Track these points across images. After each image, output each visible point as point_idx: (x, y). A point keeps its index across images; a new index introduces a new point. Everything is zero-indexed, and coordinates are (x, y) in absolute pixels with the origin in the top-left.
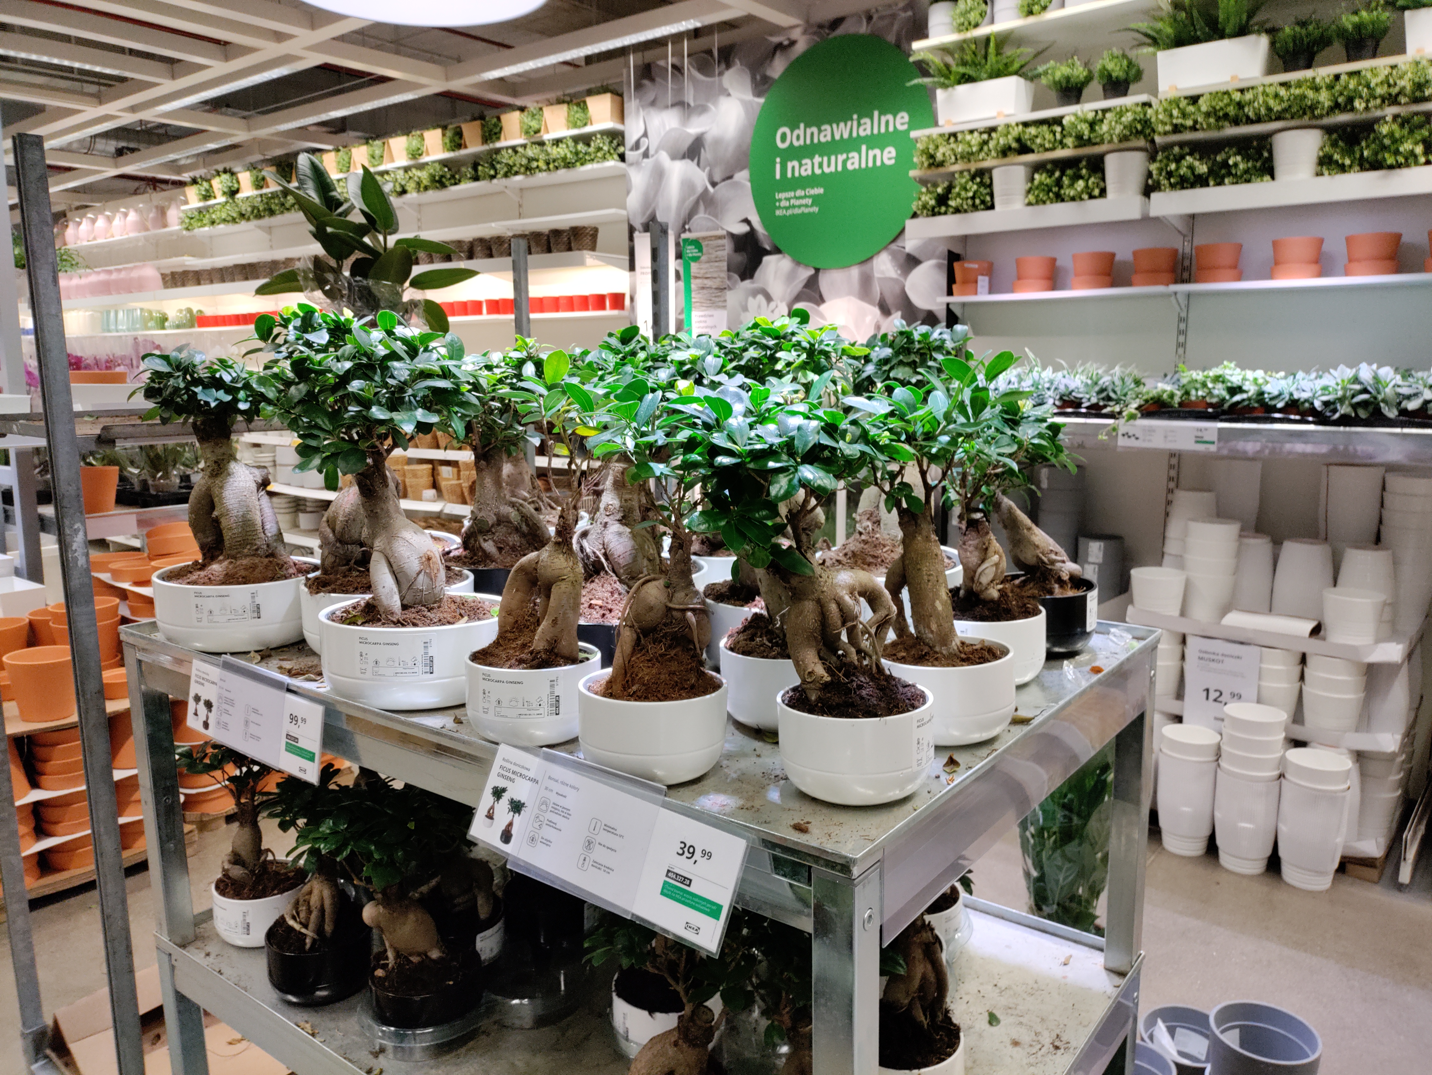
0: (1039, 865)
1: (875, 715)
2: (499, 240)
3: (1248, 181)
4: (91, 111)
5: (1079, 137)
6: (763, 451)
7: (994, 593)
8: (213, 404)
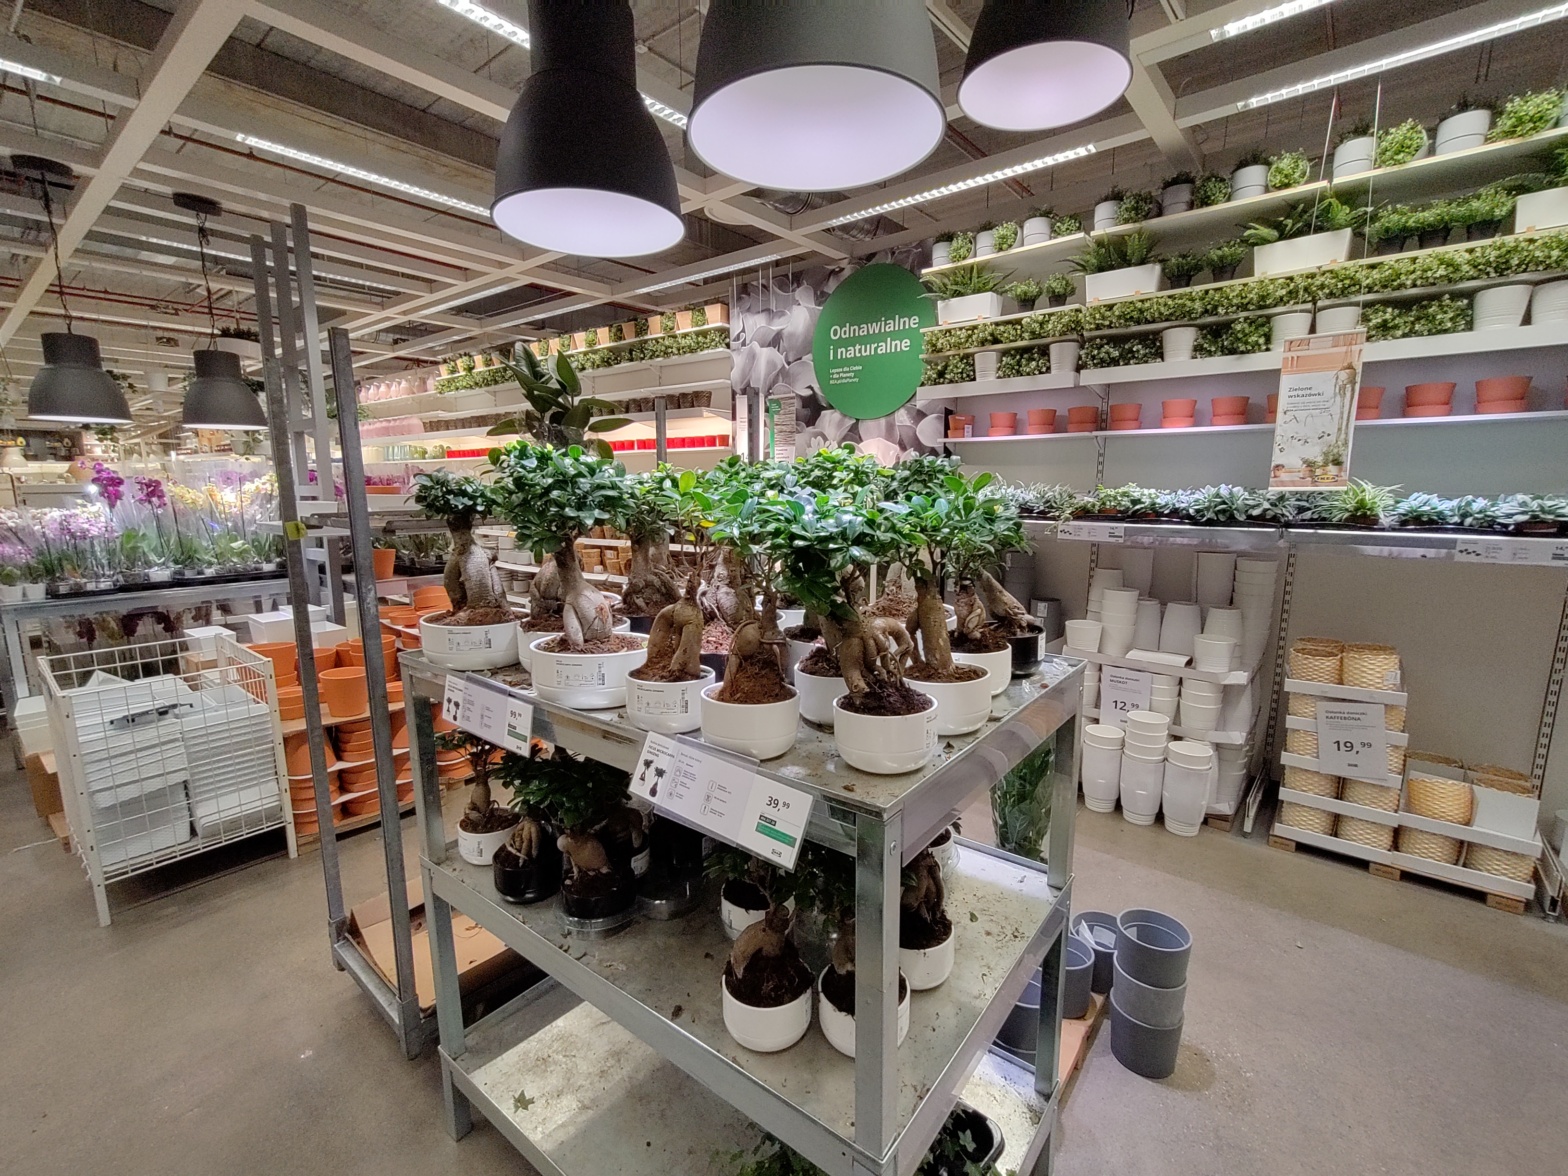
0: (1003, 817)
1: (899, 714)
2: (646, 400)
3: (1146, 362)
4: (378, 315)
5: (1033, 333)
6: (825, 537)
7: (977, 634)
8: (460, 507)
